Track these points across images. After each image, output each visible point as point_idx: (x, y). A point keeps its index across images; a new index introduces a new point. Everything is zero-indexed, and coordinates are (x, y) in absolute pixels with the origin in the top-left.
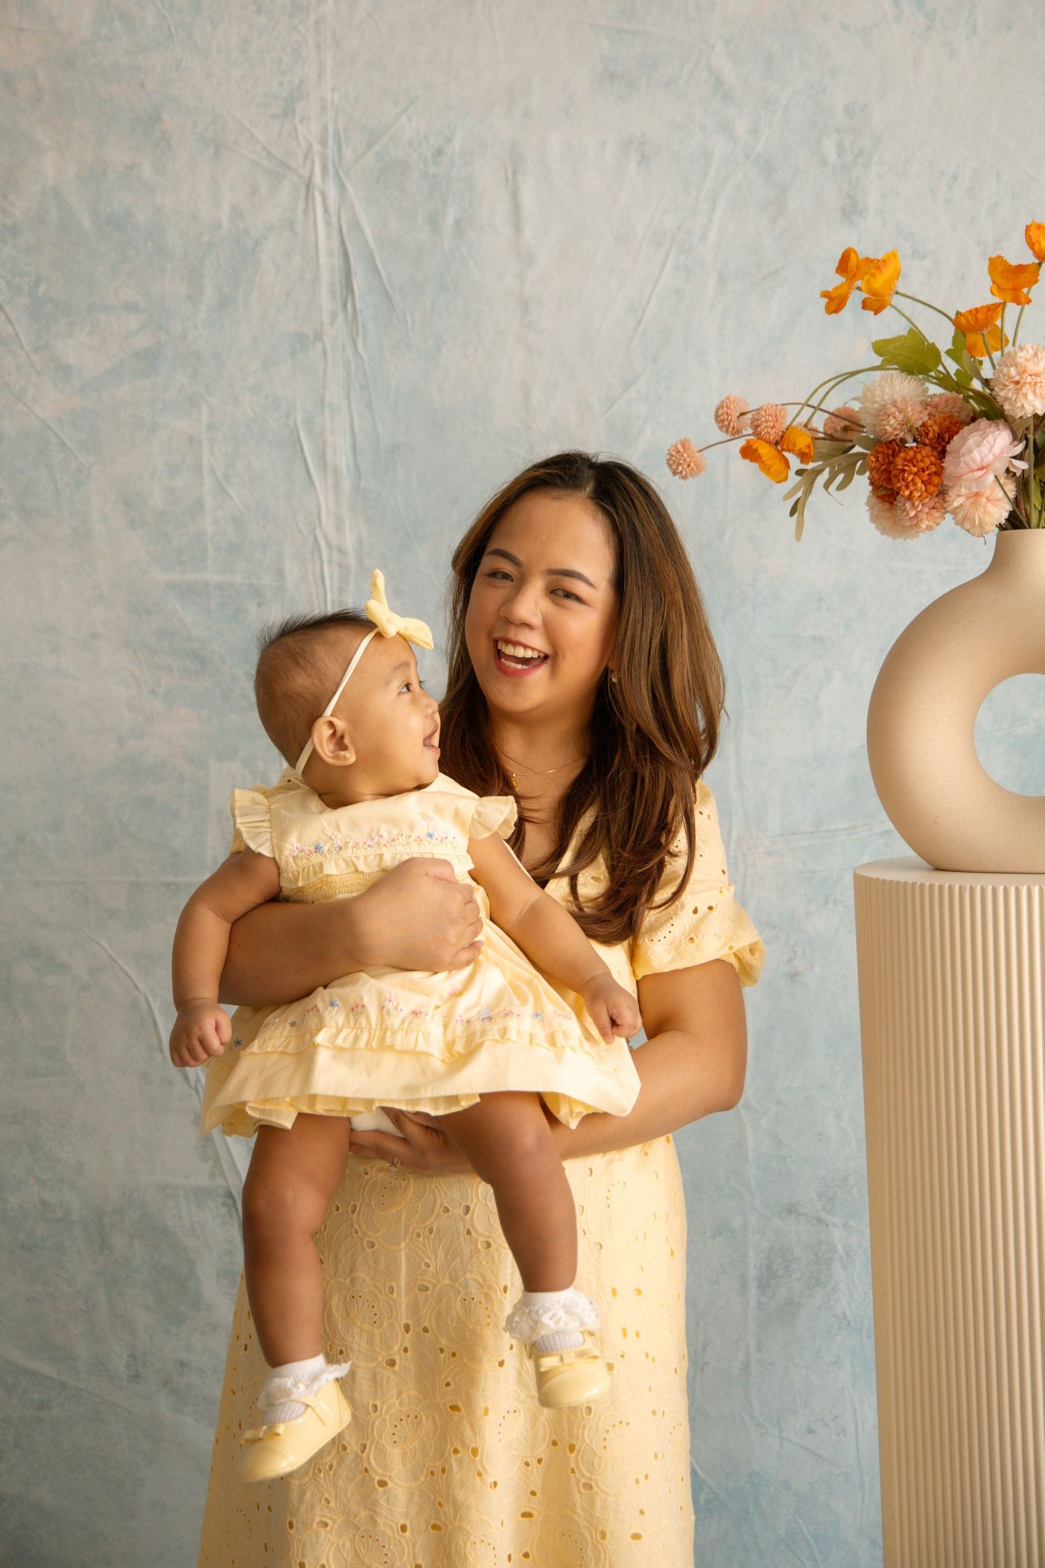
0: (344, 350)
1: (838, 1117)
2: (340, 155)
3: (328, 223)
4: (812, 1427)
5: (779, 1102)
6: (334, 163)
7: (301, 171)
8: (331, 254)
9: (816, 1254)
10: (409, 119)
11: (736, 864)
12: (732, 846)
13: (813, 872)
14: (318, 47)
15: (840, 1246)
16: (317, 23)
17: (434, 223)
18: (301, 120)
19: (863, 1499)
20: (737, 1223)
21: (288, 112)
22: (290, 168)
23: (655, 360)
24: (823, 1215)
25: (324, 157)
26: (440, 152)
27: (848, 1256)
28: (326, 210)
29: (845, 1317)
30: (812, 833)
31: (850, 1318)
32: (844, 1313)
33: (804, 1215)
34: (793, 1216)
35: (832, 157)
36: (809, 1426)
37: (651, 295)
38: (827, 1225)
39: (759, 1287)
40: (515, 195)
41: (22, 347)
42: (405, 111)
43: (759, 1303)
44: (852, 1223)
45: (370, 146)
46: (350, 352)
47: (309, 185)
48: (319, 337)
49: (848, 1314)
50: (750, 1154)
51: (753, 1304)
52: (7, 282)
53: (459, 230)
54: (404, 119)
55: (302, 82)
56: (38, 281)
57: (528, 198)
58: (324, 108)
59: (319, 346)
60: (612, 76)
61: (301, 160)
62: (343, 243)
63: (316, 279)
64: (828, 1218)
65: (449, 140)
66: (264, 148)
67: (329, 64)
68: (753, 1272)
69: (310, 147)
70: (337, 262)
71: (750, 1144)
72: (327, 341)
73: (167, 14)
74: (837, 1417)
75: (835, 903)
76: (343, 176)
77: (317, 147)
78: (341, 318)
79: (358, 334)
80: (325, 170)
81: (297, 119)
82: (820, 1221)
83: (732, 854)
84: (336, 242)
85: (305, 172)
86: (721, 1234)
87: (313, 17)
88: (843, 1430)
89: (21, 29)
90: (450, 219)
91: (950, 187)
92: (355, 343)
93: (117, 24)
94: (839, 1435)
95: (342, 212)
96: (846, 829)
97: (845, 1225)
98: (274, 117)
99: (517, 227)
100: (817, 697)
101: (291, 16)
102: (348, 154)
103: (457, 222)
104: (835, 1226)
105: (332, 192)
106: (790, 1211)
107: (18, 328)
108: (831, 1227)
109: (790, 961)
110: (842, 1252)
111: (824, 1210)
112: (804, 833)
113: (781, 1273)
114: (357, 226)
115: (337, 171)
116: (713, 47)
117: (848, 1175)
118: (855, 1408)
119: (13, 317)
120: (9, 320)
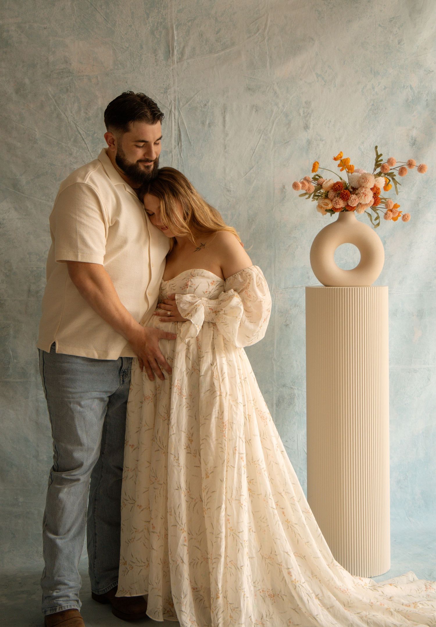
0: (177, 155)
1: (296, 361)
2: (179, 104)
3: (175, 122)
4: (287, 440)
5: (282, 358)
6: (177, 106)
7: (168, 107)
8: (175, 130)
9: (291, 397)
10: (197, 96)
11: (273, 296)
12: (272, 292)
13: (292, 298)
14: (173, 76)
15: (296, 394)
16: (172, 70)
17: (203, 123)
18: (169, 94)
19: (298, 458)
20: (271, 390)
21: (166, 92)
22: (166, 107)
23: (257, 163)
24: (292, 386)
25: (175, 104)
26: (205, 105)
27: (298, 396)
28: (175, 118)
29: (297, 412)
30: (292, 288)
31: (298, 412)
32: (297, 411)
33: (288, 387)
34: (285, 387)
35: (302, 114)
36: (286, 440)
37: (257, 146)
38: (293, 389)
39: (276, 405)
40: (224, 118)
41: (89, 151)
42: (196, 94)
43: (276, 410)
44: (299, 388)
45: (187, 102)
46: (179, 156)
47: (171, 111)
48: (171, 152)
49: (298, 411)
50: (275, 372)
51: (275, 410)
52: (86, 133)
53: (209, 125)
54: (196, 96)
55: (169, 84)
56: (94, 133)
57: (227, 119)
58: (175, 92)
59: (171, 154)
60: (249, 89)
61: (169, 105)
62: (179, 127)
63: (171, 136)
64: (294, 387)
65: (208, 102)
66: (159, 101)
67: (176, 80)
68: (275, 402)
69: (171, 102)
70: (177, 132)
71: (275, 369)
72: (173, 153)
73: (133, 64)
74: (293, 437)
75: (297, 306)
76: (180, 110)
77: (173, 102)
78: (177, 147)
79: (181, 152)
80: (175, 108)
81: (168, 94)
82: (291, 388)
83: (272, 294)
84: (177, 127)
85: (170, 108)
86: (267, 393)
87: (171, 68)
88: (294, 441)
89: (94, 65)
90: (207, 123)
91: (329, 124)
92: (180, 154)
93: (119, 66)
94: (293, 442)
95: (179, 119)
96: (300, 287)
97: (298, 389)
98: (162, 93)
99: (224, 126)
100: (294, 252)
101: (166, 67)
102: (181, 104)
103: (209, 124)
104: (295, 389)
105: (177, 114)
106: (284, 386)
107: (88, 145)
108: (294, 389)
109: (286, 321)
110: (297, 395)
111: (292, 385)
112: (290, 288)
113: (282, 402)
114: (183, 123)
115: (178, 108)
116: (274, 84)
117: (298, 376)
118: (297, 435)
119: (87, 142)
120: (85, 143)
